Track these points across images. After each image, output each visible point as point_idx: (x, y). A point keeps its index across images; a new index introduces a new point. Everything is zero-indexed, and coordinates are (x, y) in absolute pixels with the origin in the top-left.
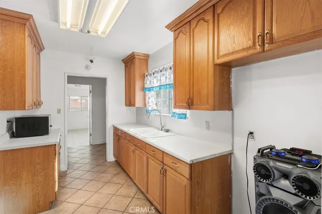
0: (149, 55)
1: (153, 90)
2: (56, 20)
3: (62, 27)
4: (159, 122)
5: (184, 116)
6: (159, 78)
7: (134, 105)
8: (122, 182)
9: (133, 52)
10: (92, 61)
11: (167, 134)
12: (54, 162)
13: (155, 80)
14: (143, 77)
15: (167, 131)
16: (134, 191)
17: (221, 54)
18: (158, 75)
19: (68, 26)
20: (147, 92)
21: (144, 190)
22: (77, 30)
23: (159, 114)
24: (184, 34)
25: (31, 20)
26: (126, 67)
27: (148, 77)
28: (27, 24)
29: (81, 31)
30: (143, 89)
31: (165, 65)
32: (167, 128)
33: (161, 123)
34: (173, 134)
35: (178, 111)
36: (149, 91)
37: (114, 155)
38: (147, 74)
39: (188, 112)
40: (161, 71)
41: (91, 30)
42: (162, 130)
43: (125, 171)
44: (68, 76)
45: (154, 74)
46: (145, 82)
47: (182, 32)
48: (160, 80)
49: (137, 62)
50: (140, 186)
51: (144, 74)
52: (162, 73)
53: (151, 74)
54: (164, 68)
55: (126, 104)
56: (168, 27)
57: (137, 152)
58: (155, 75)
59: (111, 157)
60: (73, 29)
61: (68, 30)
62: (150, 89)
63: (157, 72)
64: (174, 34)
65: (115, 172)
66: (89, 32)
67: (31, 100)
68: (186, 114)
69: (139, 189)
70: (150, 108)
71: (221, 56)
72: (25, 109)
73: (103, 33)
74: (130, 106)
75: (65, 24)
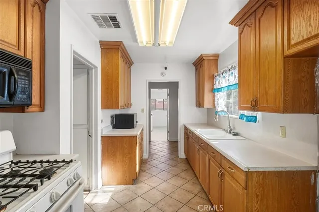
0: (219, 54)
1: (221, 91)
2: (136, 41)
3: (140, 45)
4: (228, 125)
5: (254, 119)
6: (227, 77)
7: (203, 107)
8: (188, 178)
9: (202, 55)
10: (166, 68)
11: (235, 138)
12: (135, 149)
13: (224, 80)
14: (213, 78)
15: (236, 134)
16: (198, 189)
17: (292, 42)
18: (226, 75)
19: (144, 44)
20: (216, 93)
21: (206, 190)
22: (151, 46)
23: (227, 115)
24: (249, 27)
25: (122, 45)
26: (197, 69)
27: (218, 77)
28: (120, 48)
29: (154, 45)
30: (213, 90)
31: (233, 63)
32: (236, 131)
33: (230, 126)
34: (242, 138)
35: (246, 113)
36: (218, 92)
37: (185, 153)
38: (216, 74)
39: (259, 115)
40: (229, 70)
41: (161, 43)
42: (230, 133)
43: (193, 169)
44: (149, 83)
45: (222, 74)
46: (214, 83)
47: (247, 25)
48: (229, 80)
49: (206, 64)
50: (203, 186)
51: (214, 75)
52: (231, 71)
53: (220, 74)
54: (232, 66)
55: (196, 105)
56: (231, 23)
57: (201, 152)
58: (224, 75)
59: (182, 154)
60: (147, 46)
61: (145, 47)
62: (219, 90)
63: (226, 71)
64: (239, 28)
65: (184, 168)
66: (159, 45)
67: (123, 103)
68: (256, 117)
69: (203, 188)
70: (219, 110)
71: (292, 46)
72: (118, 109)
73: (171, 43)
74: (200, 107)
75: (142, 43)
